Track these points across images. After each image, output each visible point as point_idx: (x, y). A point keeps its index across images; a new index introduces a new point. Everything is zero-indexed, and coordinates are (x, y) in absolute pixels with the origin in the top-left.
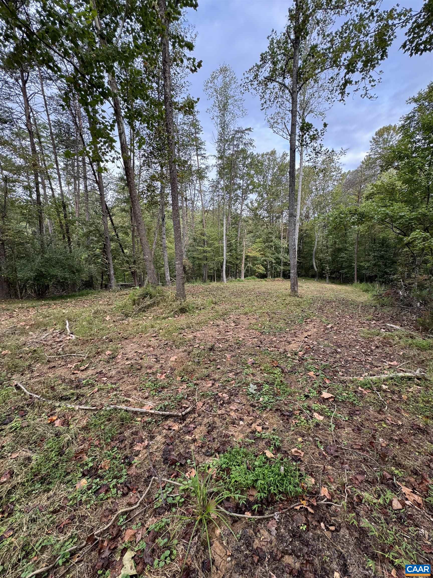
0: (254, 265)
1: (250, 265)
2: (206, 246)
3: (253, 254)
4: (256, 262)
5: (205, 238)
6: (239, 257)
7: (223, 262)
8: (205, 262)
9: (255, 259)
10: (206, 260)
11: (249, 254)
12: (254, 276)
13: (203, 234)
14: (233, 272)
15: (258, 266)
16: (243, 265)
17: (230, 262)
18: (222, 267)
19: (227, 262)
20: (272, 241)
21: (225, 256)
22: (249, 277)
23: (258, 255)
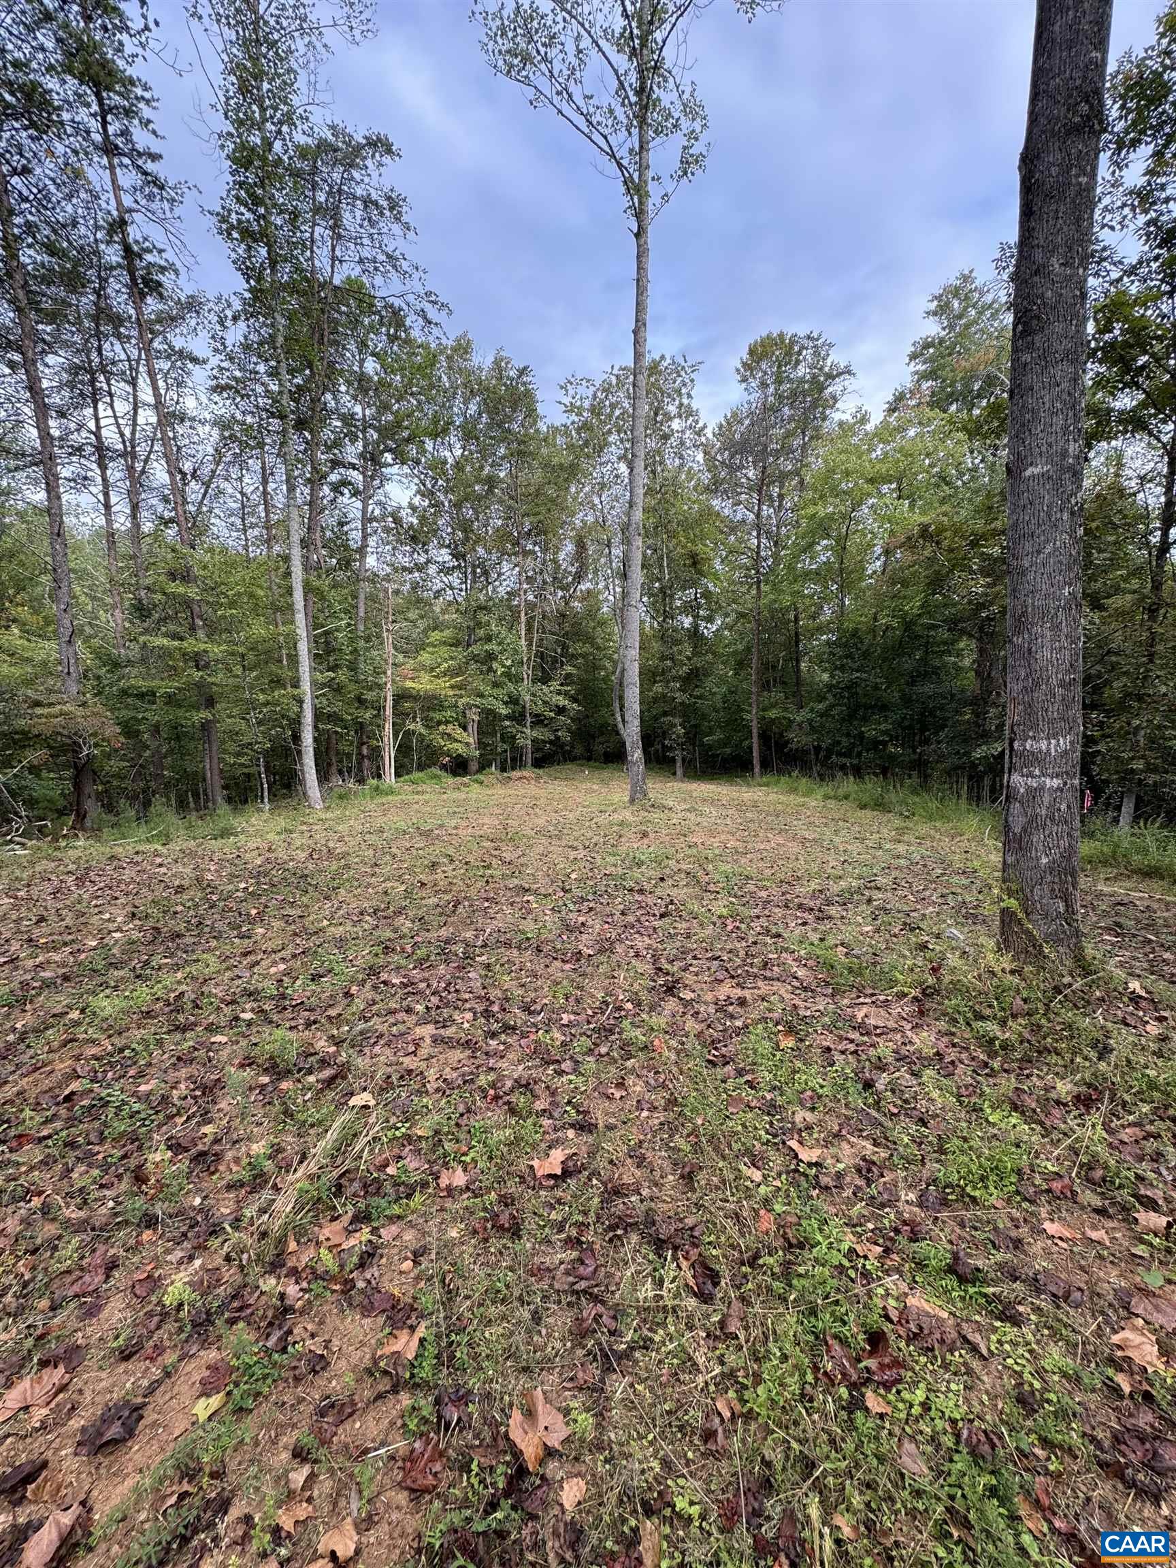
0: (430, 724)
1: (418, 726)
2: (201, 634)
3: (423, 684)
4: (437, 716)
5: (193, 592)
6: (369, 696)
7: (299, 715)
8: (204, 715)
9: (431, 703)
10: (210, 702)
11: (409, 684)
12: (435, 770)
13: (181, 574)
14: (349, 755)
15: (449, 729)
16: (388, 727)
17: (333, 718)
18: (296, 738)
19: (318, 716)
20: (489, 639)
21: (306, 686)
22: (416, 775)
23: (443, 687)
